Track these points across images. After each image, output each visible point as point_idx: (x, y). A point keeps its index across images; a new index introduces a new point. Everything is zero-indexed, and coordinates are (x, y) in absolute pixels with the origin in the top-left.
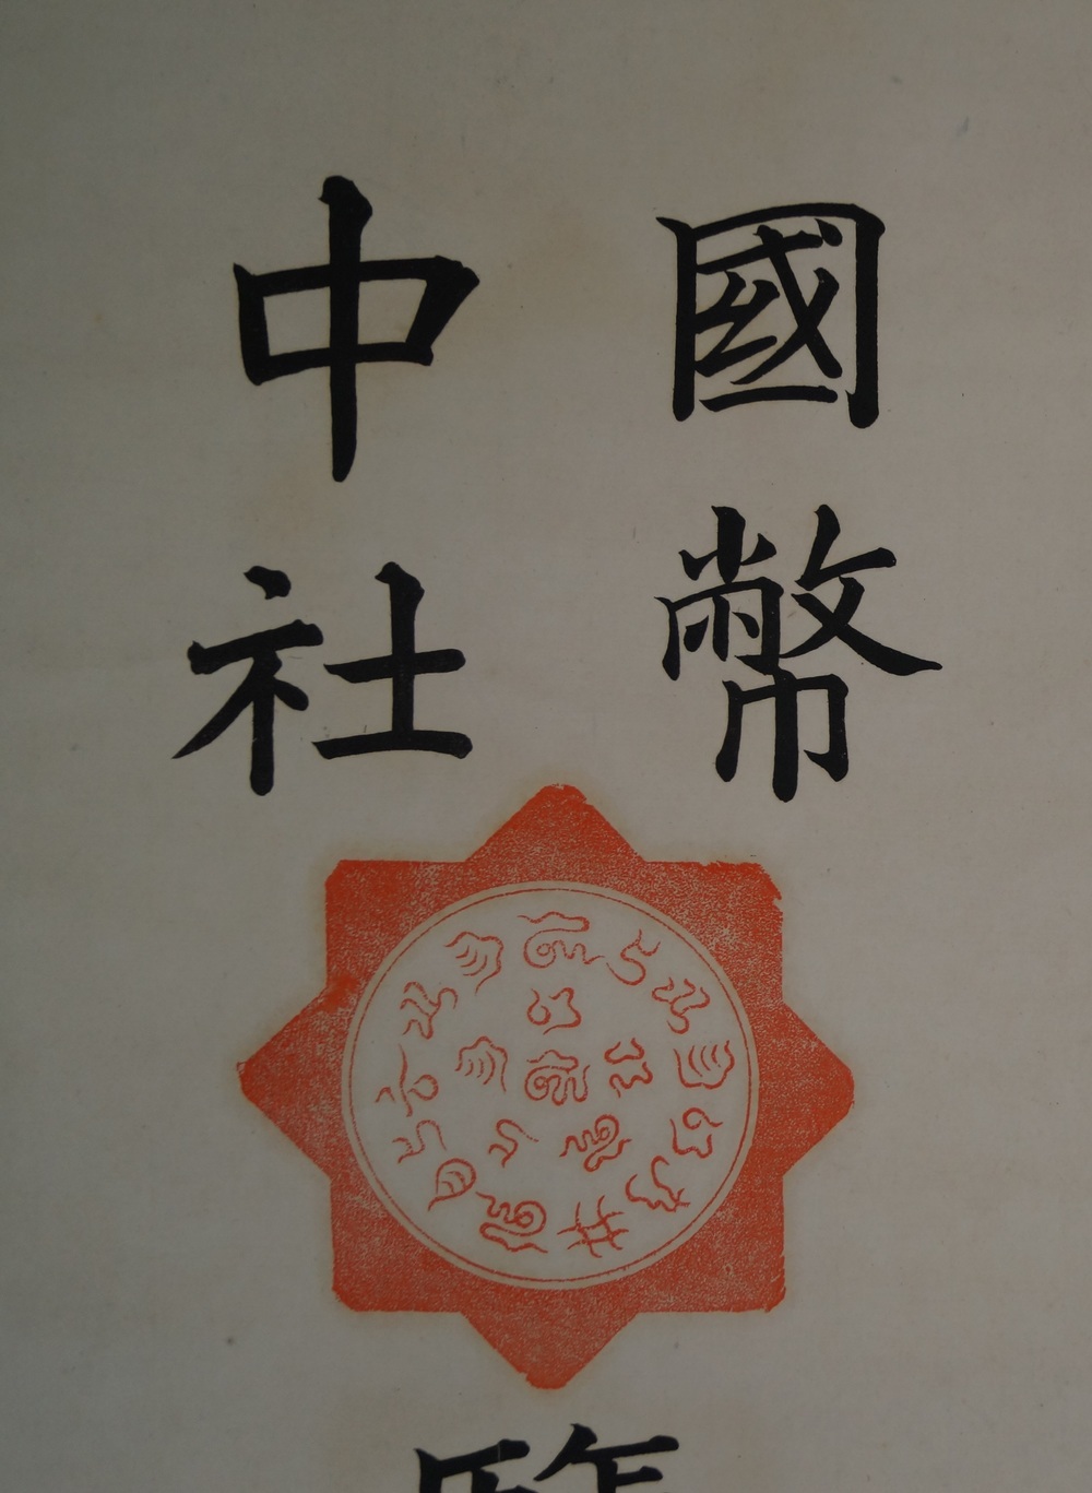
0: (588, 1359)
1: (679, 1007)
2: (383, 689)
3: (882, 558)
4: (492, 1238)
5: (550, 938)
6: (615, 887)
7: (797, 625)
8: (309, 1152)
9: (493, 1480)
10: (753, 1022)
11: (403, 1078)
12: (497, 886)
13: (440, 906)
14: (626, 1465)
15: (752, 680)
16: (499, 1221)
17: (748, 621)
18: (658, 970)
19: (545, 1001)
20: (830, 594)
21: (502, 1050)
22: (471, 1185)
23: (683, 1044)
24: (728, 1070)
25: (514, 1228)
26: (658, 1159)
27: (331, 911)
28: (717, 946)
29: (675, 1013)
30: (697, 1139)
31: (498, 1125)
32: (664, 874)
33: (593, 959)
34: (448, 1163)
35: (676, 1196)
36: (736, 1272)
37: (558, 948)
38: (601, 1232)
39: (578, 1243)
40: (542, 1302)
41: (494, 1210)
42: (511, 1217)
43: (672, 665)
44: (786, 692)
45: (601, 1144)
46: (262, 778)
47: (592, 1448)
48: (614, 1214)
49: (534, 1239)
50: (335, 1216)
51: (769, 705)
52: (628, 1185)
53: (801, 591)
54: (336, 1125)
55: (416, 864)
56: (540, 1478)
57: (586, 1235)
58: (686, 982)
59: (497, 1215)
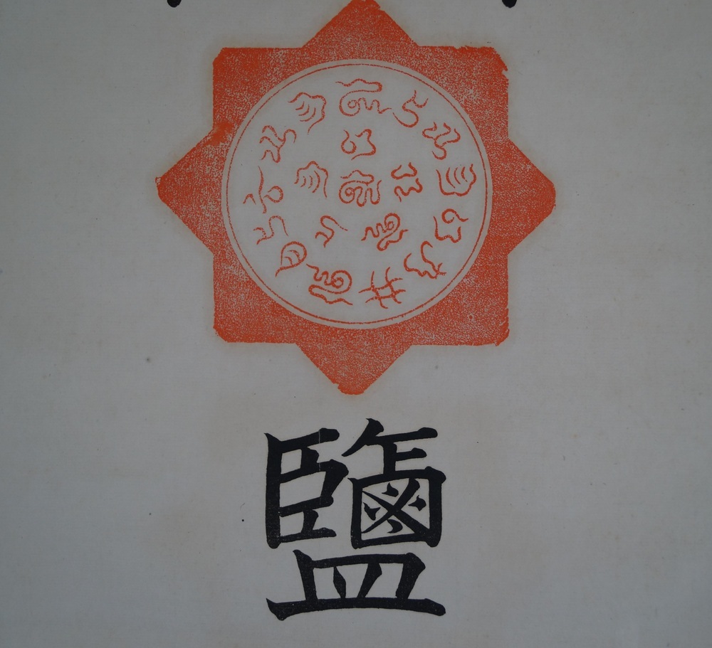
0: (379, 375)
1: (440, 142)
4: (316, 295)
5: (356, 96)
6: (400, 63)
8: (200, 236)
9: (315, 454)
10: (488, 152)
11: (261, 188)
12: (323, 62)
13: (286, 76)
14: (403, 447)
16: (321, 284)
18: (427, 118)
19: (353, 138)
21: (325, 170)
22: (303, 260)
23: (443, 166)
24: (472, 183)
25: (331, 288)
26: (426, 243)
27: (216, 80)
28: (466, 101)
29: (437, 146)
30: (451, 230)
31: (322, 220)
32: (431, 54)
33: (384, 110)
34: (289, 244)
35: (437, 268)
36: (476, 319)
37: (362, 102)
38: (387, 291)
39: (372, 299)
40: (348, 337)
41: (318, 277)
42: (329, 281)
45: (388, 232)
47: (380, 434)
48: (396, 279)
49: (344, 296)
50: (216, 279)
52: (405, 260)
54: (217, 218)
55: (271, 50)
56: (345, 455)
57: (377, 294)
58: (445, 125)
59: (320, 279)
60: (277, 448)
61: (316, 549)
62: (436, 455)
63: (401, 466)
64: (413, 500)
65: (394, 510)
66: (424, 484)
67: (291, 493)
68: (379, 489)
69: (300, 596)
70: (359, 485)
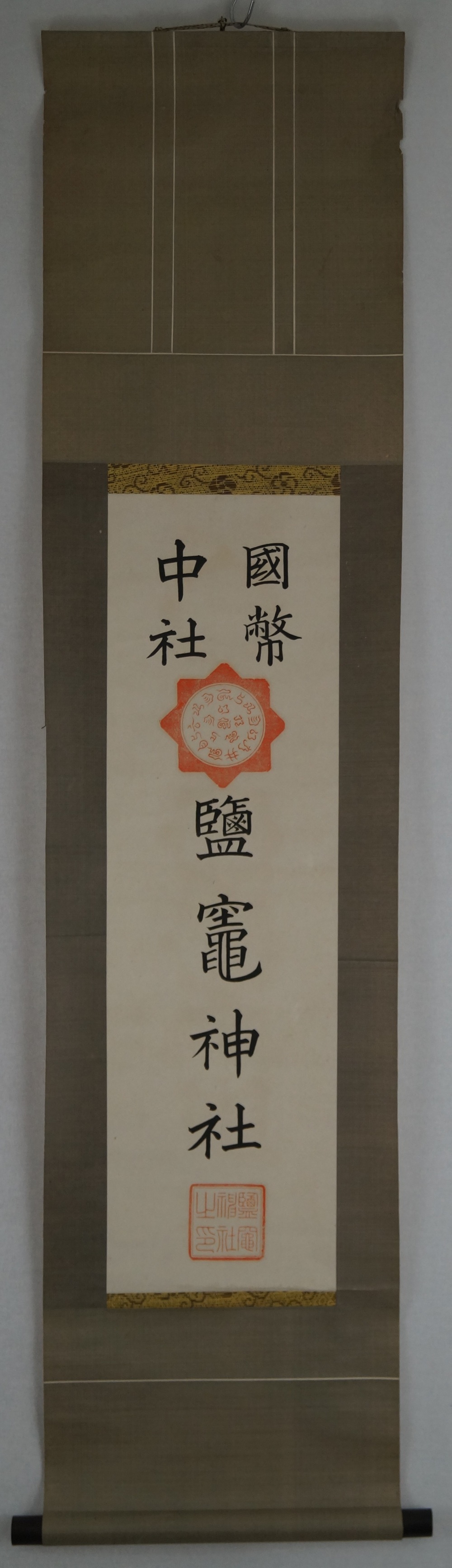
0: (231, 781)
1: (249, 708)
2: (188, 644)
3: (289, 616)
4: (211, 757)
5: (223, 694)
6: (236, 684)
7: (272, 630)
8: (174, 738)
9: (211, 807)
10: (265, 711)
11: (193, 724)
12: (212, 684)
13: (200, 688)
14: (239, 804)
15: (263, 641)
16: (212, 753)
17: (262, 629)
18: (245, 701)
19: (222, 708)
20: (279, 623)
21: (214, 718)
22: (207, 746)
23: (250, 716)
24: (260, 721)
25: (215, 755)
26: (245, 740)
27: (179, 689)
28: (257, 696)
29: (249, 710)
31: (213, 733)
32: (246, 681)
33: (232, 699)
34: (203, 741)
35: (249, 748)
36: (261, 763)
37: (225, 696)
38: (233, 755)
39: (229, 758)
40: (221, 770)
41: (212, 751)
42: (215, 752)
43: (247, 638)
44: (270, 643)
45: (233, 737)
46: (164, 662)
47: (232, 800)
48: (236, 752)
49: (220, 757)
50: (179, 752)
51: (267, 646)
52: (239, 746)
53: (273, 623)
54: (179, 733)
55: (196, 680)
56: (221, 807)
57: (230, 756)
58: (251, 703)
60: (199, 805)
61: (212, 837)
62: (249, 806)
63: (238, 810)
64: (242, 820)
65: (236, 824)
66: (246, 816)
67: (204, 819)
68: (231, 817)
69: (207, 852)
70: (225, 816)
